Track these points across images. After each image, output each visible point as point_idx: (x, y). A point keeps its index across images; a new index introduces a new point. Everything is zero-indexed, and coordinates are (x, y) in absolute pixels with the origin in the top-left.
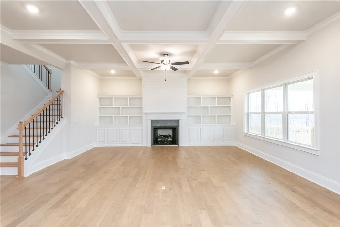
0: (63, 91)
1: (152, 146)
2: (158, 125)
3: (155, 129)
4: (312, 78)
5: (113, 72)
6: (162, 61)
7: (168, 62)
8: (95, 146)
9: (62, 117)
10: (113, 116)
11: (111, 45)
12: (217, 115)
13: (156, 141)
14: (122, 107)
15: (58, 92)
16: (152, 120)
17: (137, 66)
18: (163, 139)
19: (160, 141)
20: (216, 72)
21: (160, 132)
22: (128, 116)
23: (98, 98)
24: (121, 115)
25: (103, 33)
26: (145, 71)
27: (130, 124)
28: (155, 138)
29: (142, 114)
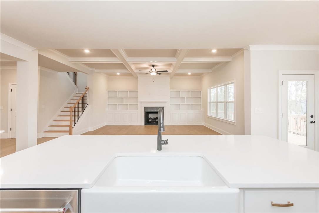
0: (88, 88)
1: (145, 125)
2: (149, 110)
3: (147, 114)
4: (233, 83)
5: (118, 74)
6: (151, 70)
7: (155, 71)
8: (105, 125)
9: (88, 104)
10: (118, 104)
11: (122, 63)
12: (191, 104)
13: (148, 121)
14: (124, 98)
15: (85, 88)
16: (145, 107)
17: (136, 71)
18: (153, 121)
19: (150, 122)
20: (189, 74)
21: (151, 116)
22: (128, 104)
23: (107, 92)
24: (123, 104)
25: (117, 58)
26: (140, 74)
27: (129, 110)
28: (147, 120)
29: (138, 103)
